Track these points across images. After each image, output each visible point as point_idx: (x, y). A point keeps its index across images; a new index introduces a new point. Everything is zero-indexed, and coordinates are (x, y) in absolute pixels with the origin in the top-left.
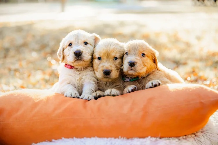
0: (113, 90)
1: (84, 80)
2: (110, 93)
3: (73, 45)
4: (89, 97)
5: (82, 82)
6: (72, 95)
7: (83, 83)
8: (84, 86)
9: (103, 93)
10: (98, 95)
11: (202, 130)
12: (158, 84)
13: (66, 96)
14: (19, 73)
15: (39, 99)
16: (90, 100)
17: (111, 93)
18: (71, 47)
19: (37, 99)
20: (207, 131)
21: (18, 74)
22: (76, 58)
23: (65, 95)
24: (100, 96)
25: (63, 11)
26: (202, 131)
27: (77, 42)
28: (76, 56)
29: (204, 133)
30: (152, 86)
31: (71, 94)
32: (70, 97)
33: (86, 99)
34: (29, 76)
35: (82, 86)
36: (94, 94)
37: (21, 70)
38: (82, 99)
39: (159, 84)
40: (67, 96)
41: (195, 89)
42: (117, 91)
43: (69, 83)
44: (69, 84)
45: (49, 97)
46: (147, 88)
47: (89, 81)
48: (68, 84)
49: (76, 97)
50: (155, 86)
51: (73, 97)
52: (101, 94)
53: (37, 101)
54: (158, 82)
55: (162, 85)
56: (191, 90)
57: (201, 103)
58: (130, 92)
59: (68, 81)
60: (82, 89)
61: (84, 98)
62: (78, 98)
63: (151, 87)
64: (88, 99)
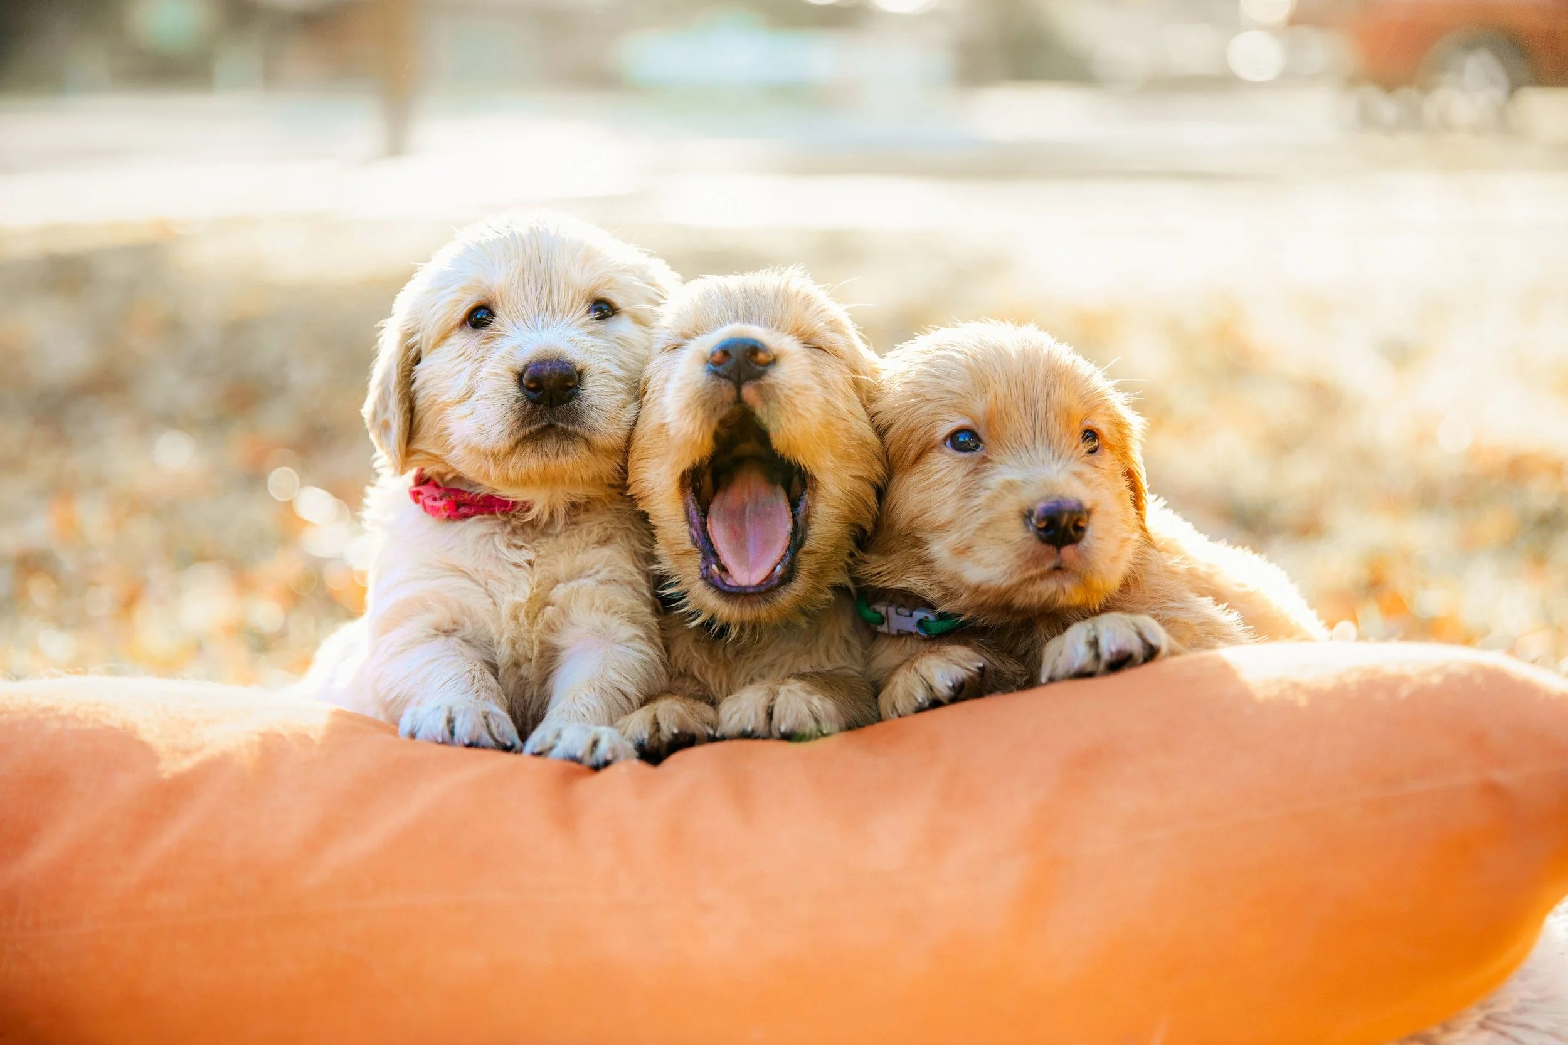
0: (783, 689)
1: (564, 612)
2: (762, 716)
3: (502, 319)
4: (595, 744)
5: (551, 628)
6: (457, 730)
7: (554, 639)
8: (563, 655)
9: (708, 712)
10: (669, 729)
11: (1488, 1011)
12: (1135, 646)
13: (413, 736)
14: (55, 577)
15: (201, 748)
16: (607, 763)
17: (770, 715)
18: (486, 332)
19: (187, 753)
20: (1524, 1019)
21: (39, 591)
22: (526, 419)
23: (405, 725)
24: (684, 741)
25: (395, 147)
26: (1488, 1017)
27: (539, 301)
28: (536, 402)
29: (1502, 1034)
30: (1089, 668)
31: (450, 721)
32: (443, 743)
33: (574, 759)
34: (129, 602)
35: (549, 657)
36: (638, 724)
37: (69, 563)
38: (539, 754)
39: (1151, 653)
40: (420, 735)
41: (1436, 679)
42: (816, 701)
43: (447, 626)
44: (447, 633)
45: (280, 736)
46: (1051, 680)
47: (596, 619)
48: (442, 639)
49: (486, 739)
50: (1121, 663)
51: (470, 745)
52: (695, 726)
53: (186, 764)
54: (1140, 634)
55: (1173, 653)
56: (1404, 692)
57: (1492, 790)
58: (936, 704)
59: (440, 615)
60: (545, 676)
61: (558, 752)
62: (507, 749)
63: (1083, 674)
64: (590, 761)
